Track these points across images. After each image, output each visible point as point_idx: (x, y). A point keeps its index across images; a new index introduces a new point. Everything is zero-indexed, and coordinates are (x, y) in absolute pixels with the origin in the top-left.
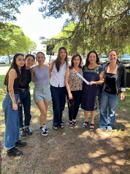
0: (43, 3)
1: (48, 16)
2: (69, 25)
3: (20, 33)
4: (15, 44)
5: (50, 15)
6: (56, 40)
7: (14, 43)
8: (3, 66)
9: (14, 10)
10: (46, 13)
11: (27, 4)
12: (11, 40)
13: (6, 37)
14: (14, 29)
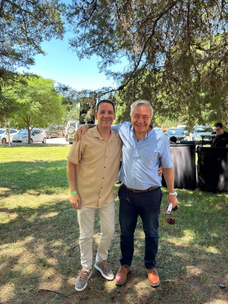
0: (79, 31)
1: (88, 54)
2: (116, 58)
3: (49, 90)
4: (39, 109)
5: (91, 54)
6: (91, 93)
7: (37, 106)
8: (18, 146)
9: (33, 48)
10: (84, 49)
11: (57, 38)
12: (33, 103)
13: (25, 96)
14: (29, 79)
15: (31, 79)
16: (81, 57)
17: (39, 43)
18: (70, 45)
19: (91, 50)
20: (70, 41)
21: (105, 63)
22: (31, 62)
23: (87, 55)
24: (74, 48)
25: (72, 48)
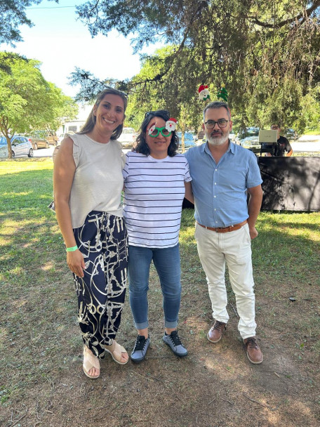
1: (104, 28)
2: (156, 36)
3: (35, 76)
4: (22, 105)
7: (19, 102)
9: (14, 15)
10: (98, 21)
12: (12, 96)
14: (14, 63)
15: (17, 62)
16: (94, 32)
17: (23, 7)
18: (78, 15)
19: (108, 22)
20: (77, 8)
21: (141, 41)
22: (15, 35)
23: (102, 30)
24: (85, 19)
25: (82, 19)
